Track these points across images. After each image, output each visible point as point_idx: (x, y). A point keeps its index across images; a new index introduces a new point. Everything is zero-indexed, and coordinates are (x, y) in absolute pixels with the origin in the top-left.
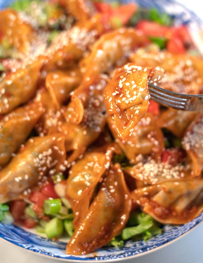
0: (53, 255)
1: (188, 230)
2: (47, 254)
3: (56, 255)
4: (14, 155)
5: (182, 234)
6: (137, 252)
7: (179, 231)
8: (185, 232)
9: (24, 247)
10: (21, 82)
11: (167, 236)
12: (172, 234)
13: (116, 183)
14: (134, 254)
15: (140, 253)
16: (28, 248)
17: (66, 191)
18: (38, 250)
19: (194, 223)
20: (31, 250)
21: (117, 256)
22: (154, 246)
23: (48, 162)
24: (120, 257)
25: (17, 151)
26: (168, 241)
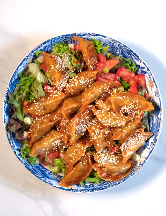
0: (53, 186)
1: (114, 186)
2: (51, 184)
3: (55, 186)
4: (43, 136)
5: (111, 187)
6: (89, 191)
7: (110, 185)
8: (112, 186)
9: (42, 180)
10: (51, 105)
11: (104, 185)
12: (107, 185)
13: (87, 161)
14: (88, 191)
15: (91, 192)
16: (43, 181)
17: (64, 157)
18: (48, 182)
19: (118, 182)
20: (45, 182)
21: (80, 191)
22: (98, 190)
23: (58, 144)
24: (81, 192)
25: (45, 135)
26: (104, 189)
